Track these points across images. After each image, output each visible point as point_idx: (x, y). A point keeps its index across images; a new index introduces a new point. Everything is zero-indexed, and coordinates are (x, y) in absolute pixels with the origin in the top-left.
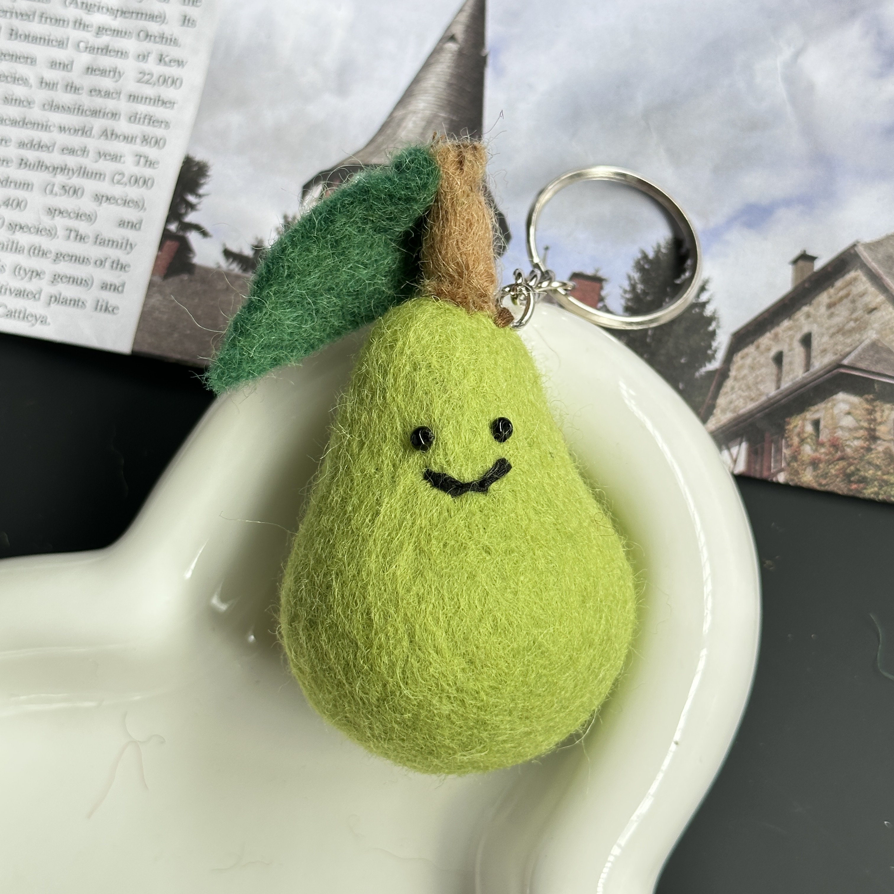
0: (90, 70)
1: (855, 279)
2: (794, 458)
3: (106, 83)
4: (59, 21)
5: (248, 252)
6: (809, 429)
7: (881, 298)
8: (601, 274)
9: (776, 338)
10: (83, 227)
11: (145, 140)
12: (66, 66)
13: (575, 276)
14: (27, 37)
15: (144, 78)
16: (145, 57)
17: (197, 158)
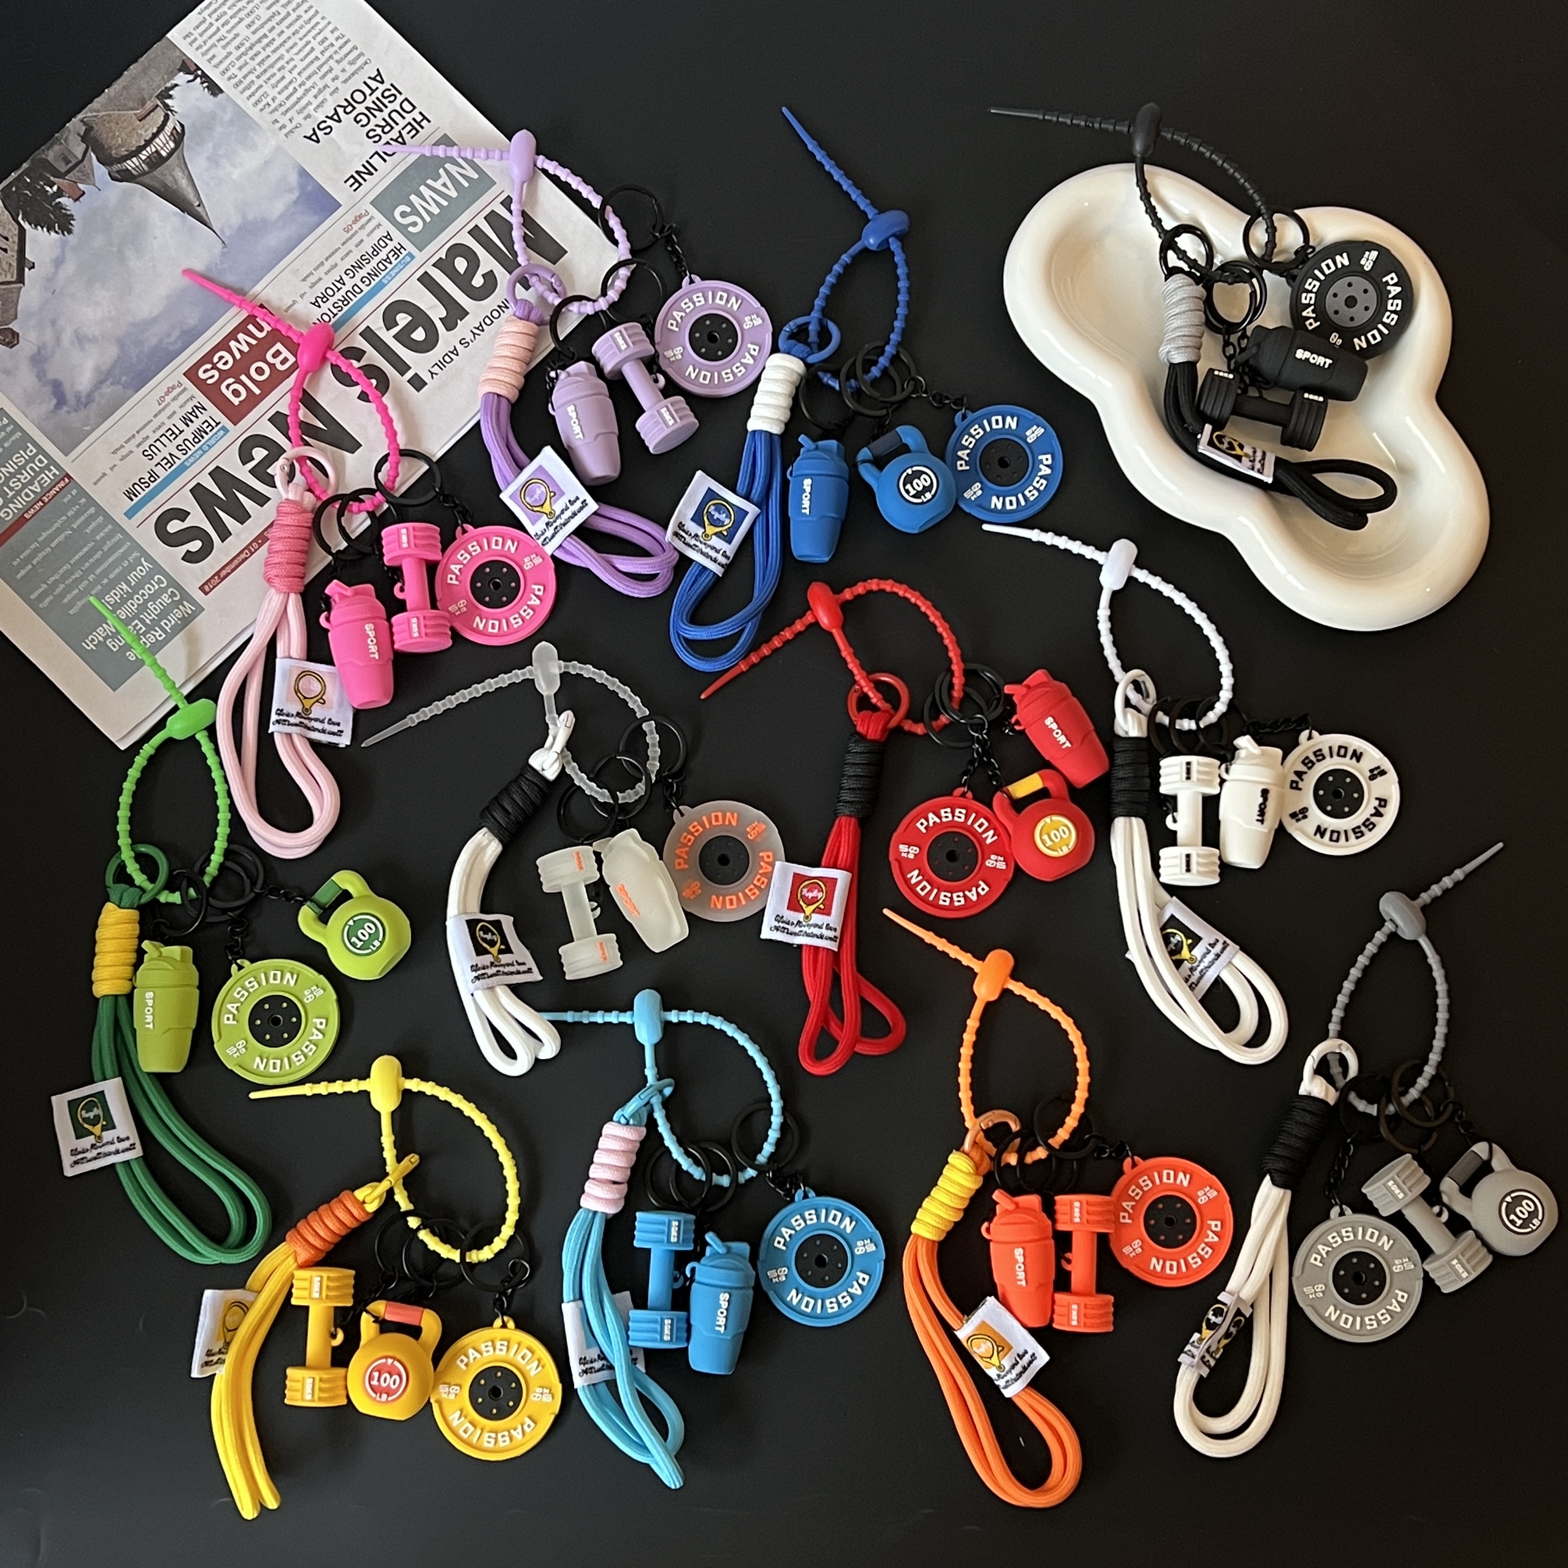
0: (283, 78)
1: (12, 276)
3: (273, 81)
4: (309, 77)
5: (171, 93)
8: (78, 202)
9: (14, 242)
10: (223, 43)
11: (241, 82)
12: (290, 72)
13: (84, 193)
14: (312, 62)
15: (265, 94)
16: (273, 100)
17: (220, 95)
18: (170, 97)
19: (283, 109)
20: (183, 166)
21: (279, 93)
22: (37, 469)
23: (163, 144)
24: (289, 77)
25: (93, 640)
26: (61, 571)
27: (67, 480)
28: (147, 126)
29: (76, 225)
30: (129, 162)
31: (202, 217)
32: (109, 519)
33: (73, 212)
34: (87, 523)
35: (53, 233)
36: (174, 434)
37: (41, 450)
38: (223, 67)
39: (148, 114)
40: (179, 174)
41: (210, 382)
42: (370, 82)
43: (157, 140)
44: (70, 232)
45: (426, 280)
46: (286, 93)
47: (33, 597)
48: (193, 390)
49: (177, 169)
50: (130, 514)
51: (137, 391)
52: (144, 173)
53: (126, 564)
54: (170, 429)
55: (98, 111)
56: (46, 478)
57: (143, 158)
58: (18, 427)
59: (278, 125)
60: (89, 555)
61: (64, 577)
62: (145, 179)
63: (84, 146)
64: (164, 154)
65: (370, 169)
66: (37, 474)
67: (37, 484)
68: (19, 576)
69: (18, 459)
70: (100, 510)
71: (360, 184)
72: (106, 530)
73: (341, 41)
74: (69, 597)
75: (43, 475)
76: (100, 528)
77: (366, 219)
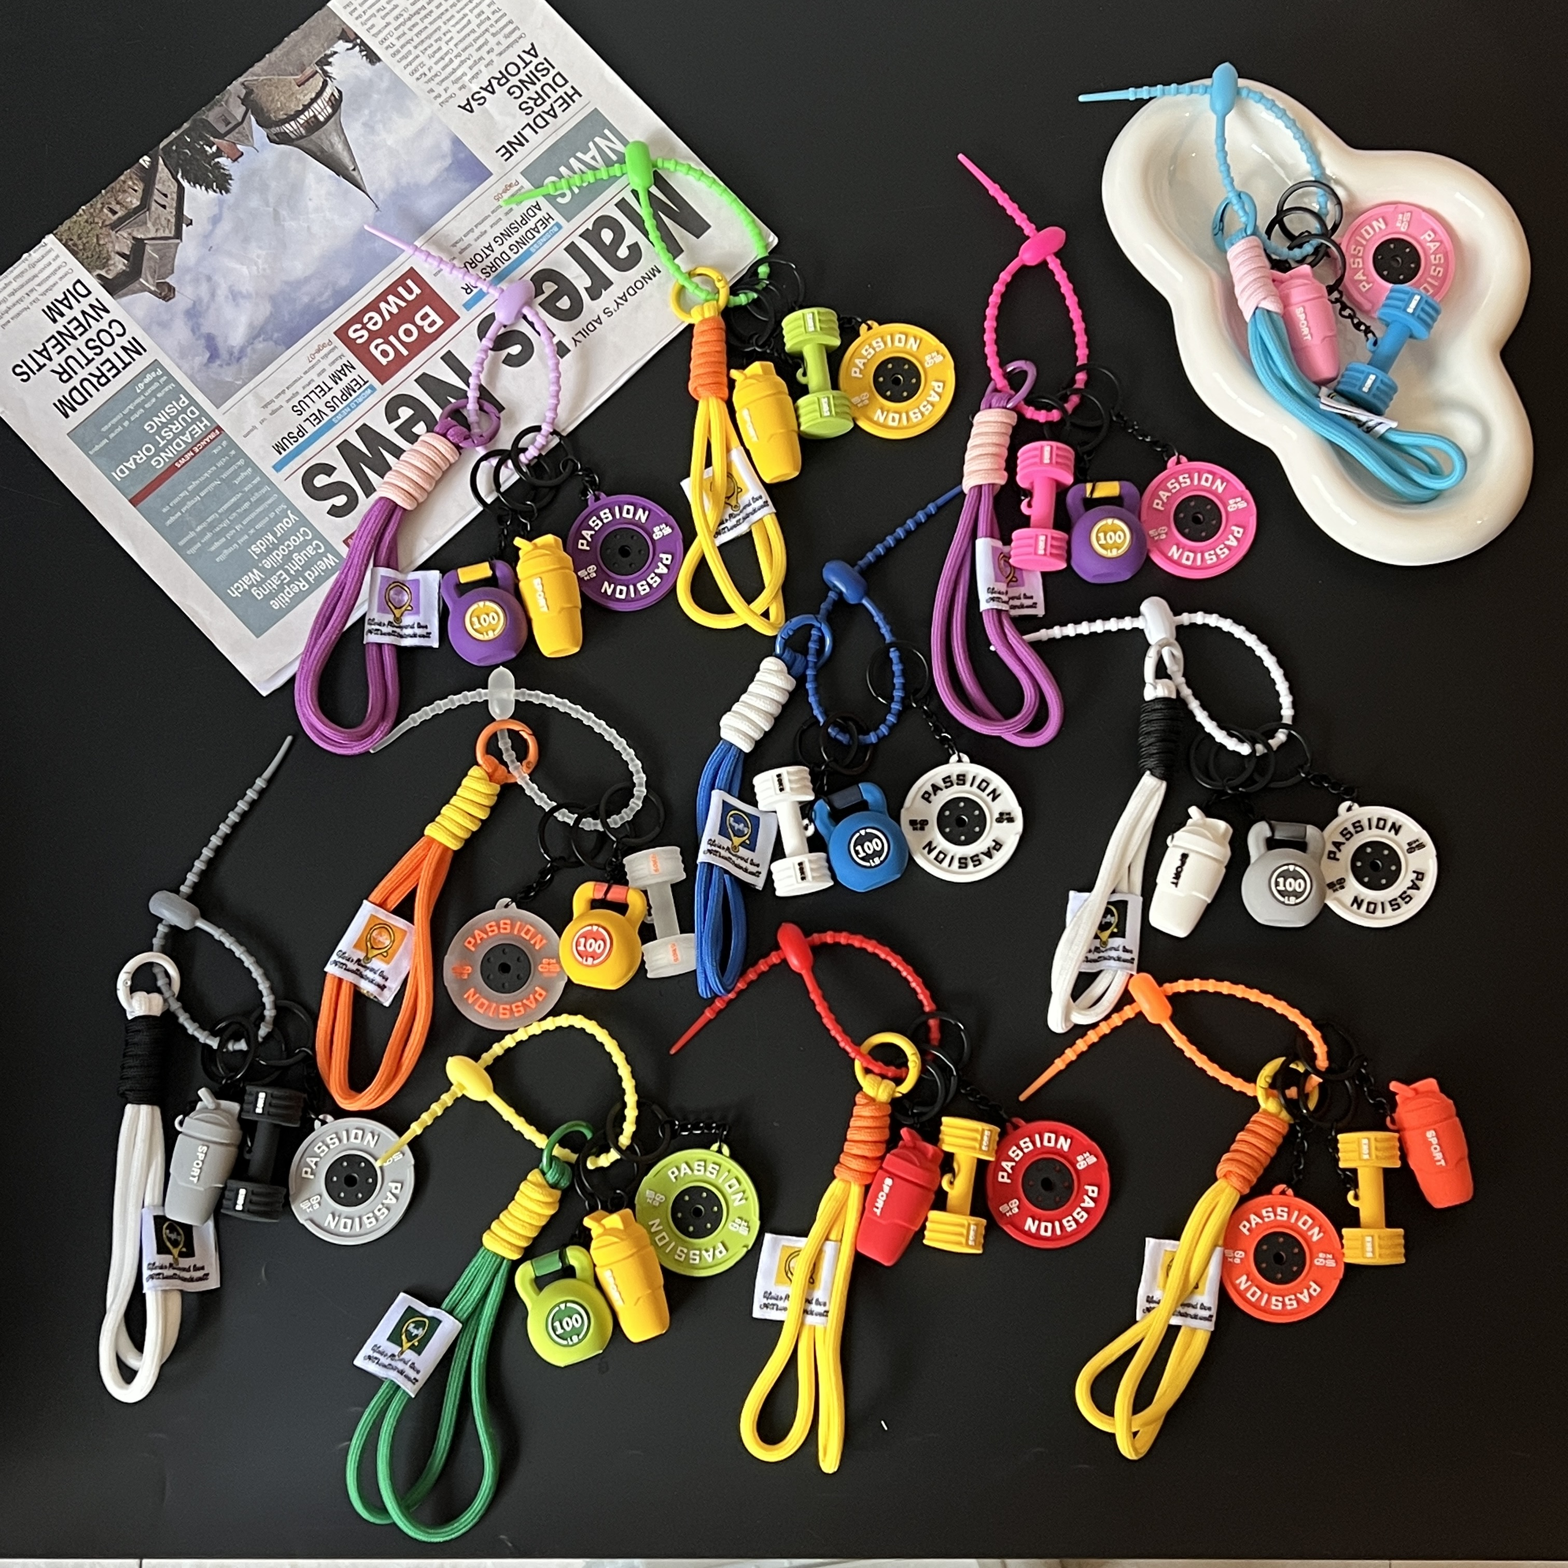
0: (440, 49)
1: (170, 232)
2: (131, 178)
3: (430, 51)
4: (465, 49)
5: (330, 60)
6: (136, 188)
7: (159, 235)
8: (236, 163)
10: (383, 13)
11: (398, 51)
12: (447, 43)
13: (242, 154)
14: (469, 35)
15: (422, 65)
16: (429, 70)
17: (378, 64)
18: (329, 64)
19: (438, 79)
20: (340, 131)
21: (436, 63)
22: (189, 420)
23: (321, 109)
24: (445, 49)
25: (238, 588)
26: (209, 520)
27: (217, 431)
28: (306, 92)
29: (234, 185)
30: (287, 125)
31: (356, 181)
32: (257, 470)
33: (231, 173)
34: (236, 474)
35: (211, 192)
36: (323, 390)
37: (193, 402)
38: (381, 36)
39: (308, 80)
40: (335, 139)
41: (359, 341)
42: (524, 56)
43: (315, 105)
44: (227, 191)
45: (572, 250)
46: (442, 64)
47: (181, 543)
48: (343, 349)
49: (335, 134)
50: (278, 467)
51: (288, 349)
52: (302, 137)
53: (272, 515)
54: (319, 386)
55: (259, 75)
56: (197, 429)
57: (302, 122)
58: (171, 379)
59: (434, 94)
60: (237, 505)
61: (211, 527)
62: (302, 142)
63: (244, 108)
64: (322, 119)
65: (521, 140)
66: (189, 425)
67: (188, 434)
68: (168, 523)
69: (170, 409)
70: (249, 463)
71: (512, 155)
72: (255, 482)
73: (498, 15)
74: (217, 544)
75: (195, 426)
76: (248, 479)
77: (515, 189)
